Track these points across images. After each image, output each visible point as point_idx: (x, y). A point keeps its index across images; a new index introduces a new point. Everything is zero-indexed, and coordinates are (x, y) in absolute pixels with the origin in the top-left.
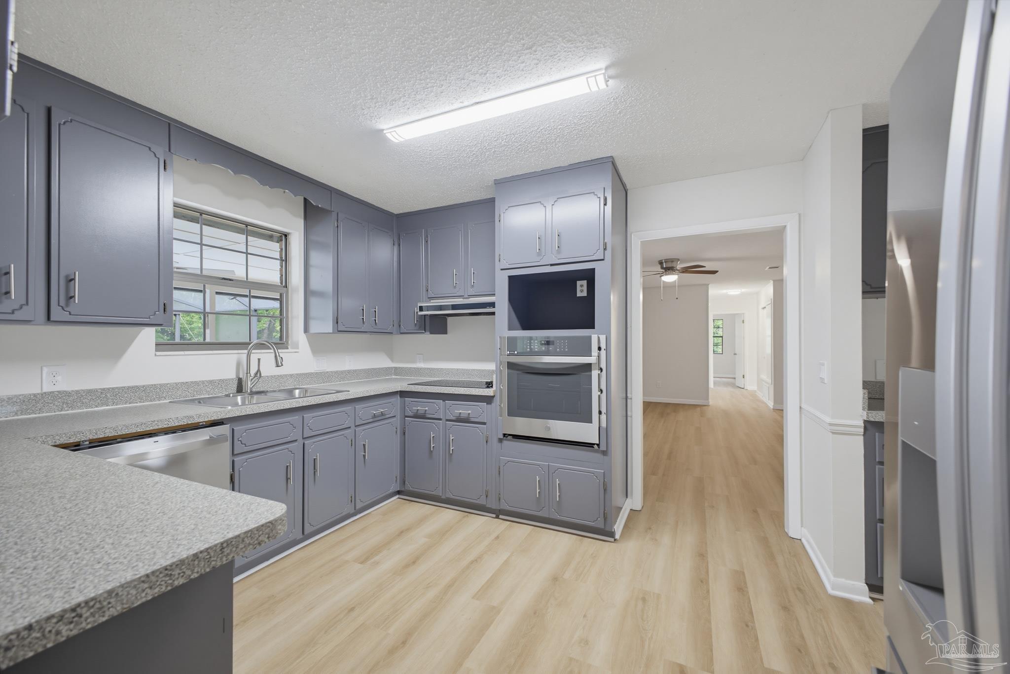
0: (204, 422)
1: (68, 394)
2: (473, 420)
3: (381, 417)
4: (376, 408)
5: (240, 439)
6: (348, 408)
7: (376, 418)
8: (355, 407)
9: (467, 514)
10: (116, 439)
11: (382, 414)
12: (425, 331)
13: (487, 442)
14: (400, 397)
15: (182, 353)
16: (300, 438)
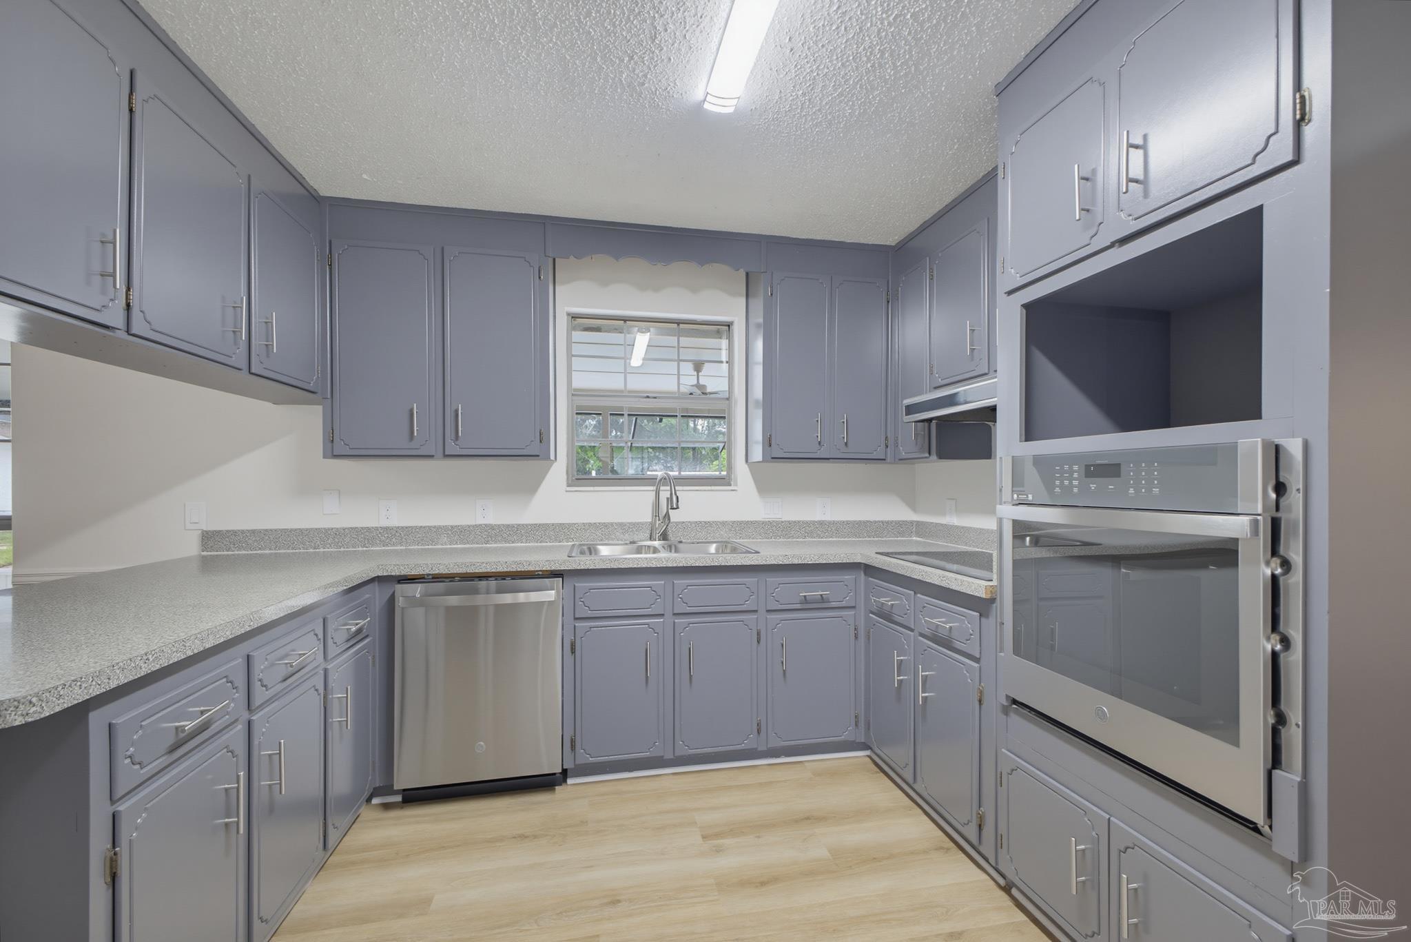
0: (541, 571)
1: (492, 527)
2: (958, 645)
3: (821, 604)
4: (815, 588)
5: (582, 600)
6: (750, 580)
7: (808, 605)
8: (766, 581)
9: (952, 844)
10: (454, 578)
11: (822, 599)
12: (930, 454)
13: (980, 701)
14: (865, 574)
15: (591, 488)
16: (668, 614)
